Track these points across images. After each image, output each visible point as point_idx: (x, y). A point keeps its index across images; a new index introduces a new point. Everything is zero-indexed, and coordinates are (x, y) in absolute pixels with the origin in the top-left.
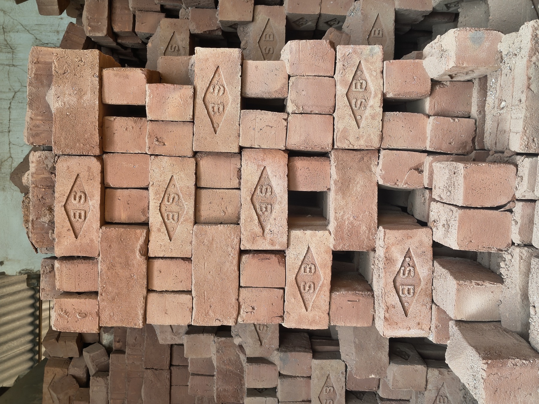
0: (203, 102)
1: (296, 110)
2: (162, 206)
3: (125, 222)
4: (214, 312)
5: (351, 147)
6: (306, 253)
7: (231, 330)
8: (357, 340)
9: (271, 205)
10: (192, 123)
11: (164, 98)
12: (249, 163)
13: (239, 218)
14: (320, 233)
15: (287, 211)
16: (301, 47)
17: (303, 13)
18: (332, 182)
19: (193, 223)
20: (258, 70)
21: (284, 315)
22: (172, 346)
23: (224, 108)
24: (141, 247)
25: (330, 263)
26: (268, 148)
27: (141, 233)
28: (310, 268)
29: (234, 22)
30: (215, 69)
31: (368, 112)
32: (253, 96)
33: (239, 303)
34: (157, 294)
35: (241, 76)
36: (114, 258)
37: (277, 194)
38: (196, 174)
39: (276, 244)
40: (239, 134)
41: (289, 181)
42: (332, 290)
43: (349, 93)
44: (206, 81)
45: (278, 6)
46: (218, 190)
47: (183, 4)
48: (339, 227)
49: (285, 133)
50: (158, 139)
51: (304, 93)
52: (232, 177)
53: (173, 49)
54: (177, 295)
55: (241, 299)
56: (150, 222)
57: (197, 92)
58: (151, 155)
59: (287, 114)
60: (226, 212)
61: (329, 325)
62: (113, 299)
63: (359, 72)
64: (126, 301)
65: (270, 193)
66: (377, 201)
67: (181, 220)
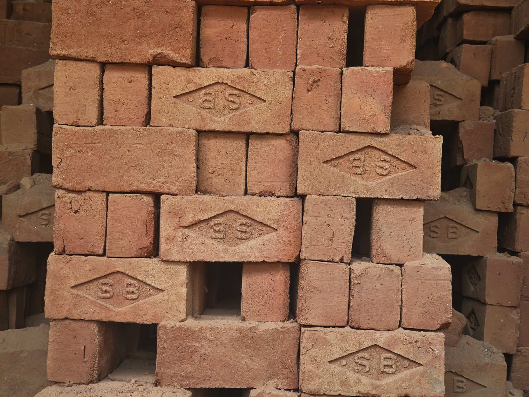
0: (366, 146)
1: (355, 275)
2: (224, 86)
3: (201, 33)
4: (71, 156)
5: (303, 351)
6: (155, 286)
7: (42, 173)
8: (25, 354)
9: (223, 238)
10: (338, 130)
11: (372, 91)
12: (282, 208)
13: (205, 192)
14: (182, 306)
15: (214, 261)
16: (441, 282)
17: (487, 280)
18: (254, 324)
19: (199, 128)
20: (410, 222)
21: (66, 256)
22: (19, 86)
23: (358, 174)
24: (165, 56)
25: (140, 321)
26: (303, 235)
27: (186, 57)
28: (133, 292)
29: (475, 184)
30: (412, 163)
31: (351, 375)
32: (375, 215)
33: (85, 192)
34: (99, 77)
35: (402, 198)
36: (151, 17)
37: (239, 246)
38: (268, 133)
39: (168, 245)
40: (323, 195)
41: (257, 263)
42: (100, 323)
43: (377, 349)
44: (396, 151)
45: (497, 245)
46: (244, 163)
47: (500, 111)
48: (190, 334)
49: (324, 259)
50: (316, 82)
51: (378, 285)
52: (263, 183)
53: (437, 97)
54: (96, 105)
55: (89, 194)
56: (200, 68)
57: (381, 137)
58: (294, 72)
59: (349, 262)
60: (214, 175)
61: (51, 319)
62: (91, 14)
63: (406, 363)
64: (88, 31)
65: (239, 237)
66: (227, 387)
67: (204, 113)
